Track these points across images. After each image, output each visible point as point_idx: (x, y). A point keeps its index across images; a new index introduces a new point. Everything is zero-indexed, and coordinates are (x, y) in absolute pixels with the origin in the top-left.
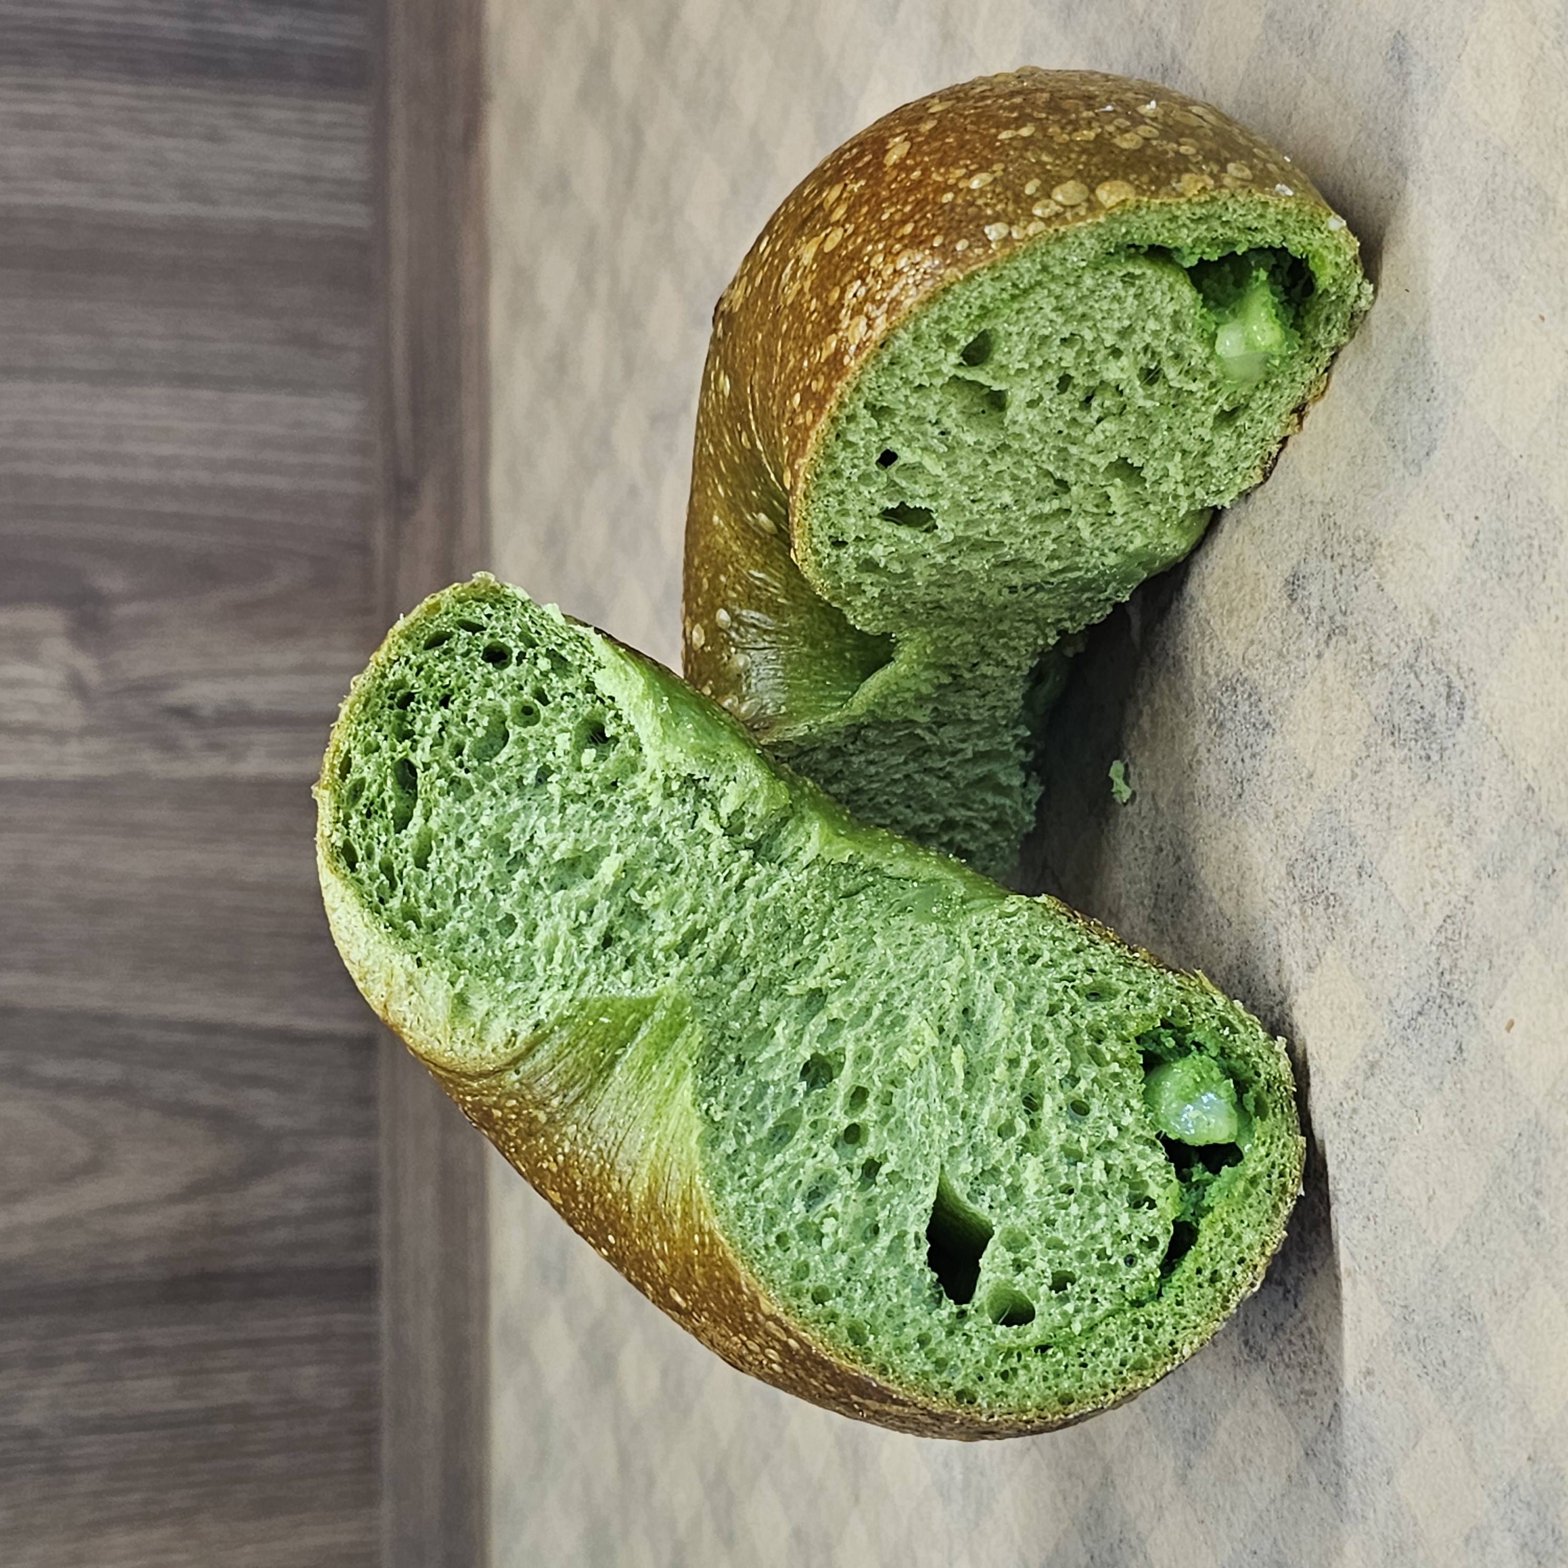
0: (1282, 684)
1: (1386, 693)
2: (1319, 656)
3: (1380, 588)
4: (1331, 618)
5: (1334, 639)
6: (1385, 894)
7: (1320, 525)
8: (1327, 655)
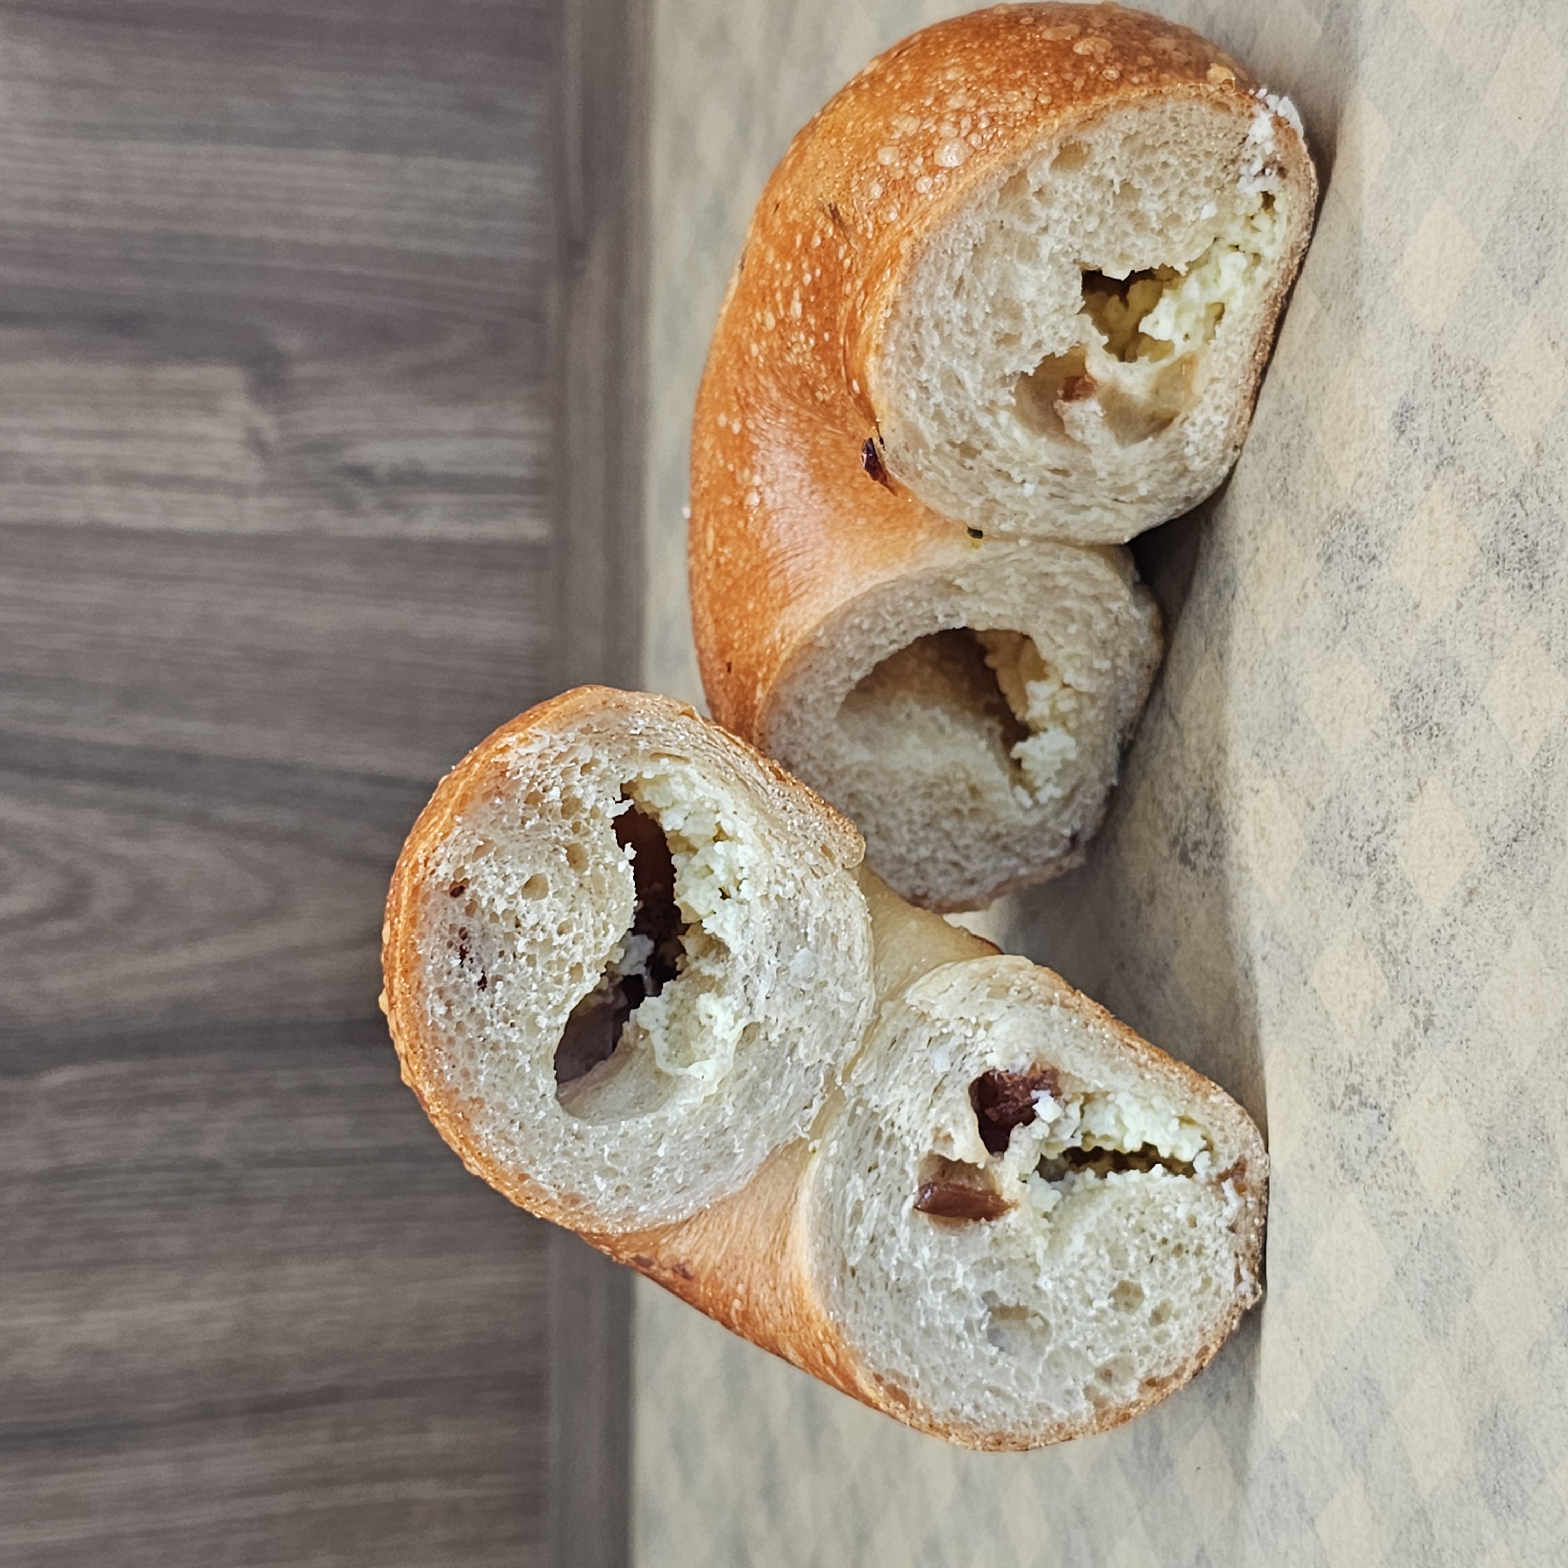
0: (1389, 515)
1: (1492, 523)
2: (1427, 488)
3: (1489, 417)
4: (1440, 450)
5: (1442, 470)
6: (1486, 723)
7: (1430, 357)
8: (1435, 487)
